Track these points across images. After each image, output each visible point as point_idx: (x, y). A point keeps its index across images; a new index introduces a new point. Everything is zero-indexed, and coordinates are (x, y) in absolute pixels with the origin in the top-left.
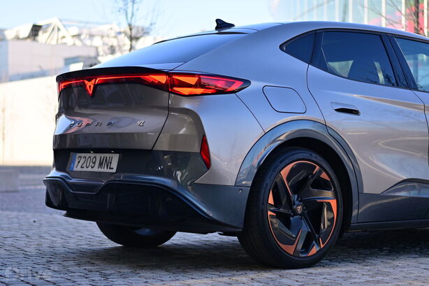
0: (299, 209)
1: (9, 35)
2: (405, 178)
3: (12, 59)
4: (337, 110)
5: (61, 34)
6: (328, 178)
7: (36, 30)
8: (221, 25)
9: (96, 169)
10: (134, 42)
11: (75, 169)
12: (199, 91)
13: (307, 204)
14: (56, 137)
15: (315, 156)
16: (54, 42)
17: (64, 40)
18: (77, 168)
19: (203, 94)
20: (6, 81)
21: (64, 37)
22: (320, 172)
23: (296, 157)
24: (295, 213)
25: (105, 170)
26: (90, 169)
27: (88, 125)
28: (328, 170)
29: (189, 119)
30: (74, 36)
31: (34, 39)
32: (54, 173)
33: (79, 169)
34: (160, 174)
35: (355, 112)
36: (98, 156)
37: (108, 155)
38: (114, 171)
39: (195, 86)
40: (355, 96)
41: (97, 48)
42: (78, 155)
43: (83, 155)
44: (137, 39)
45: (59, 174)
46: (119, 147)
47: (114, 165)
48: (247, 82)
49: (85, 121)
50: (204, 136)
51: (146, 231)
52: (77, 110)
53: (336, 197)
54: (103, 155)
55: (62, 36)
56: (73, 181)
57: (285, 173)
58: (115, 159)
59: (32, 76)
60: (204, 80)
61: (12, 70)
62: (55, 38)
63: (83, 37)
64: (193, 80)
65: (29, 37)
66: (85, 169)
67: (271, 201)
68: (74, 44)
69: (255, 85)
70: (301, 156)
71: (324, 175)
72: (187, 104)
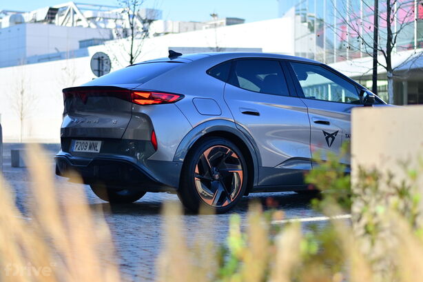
0: (217, 176)
1: (27, 17)
2: (292, 157)
3: (30, 41)
4: (243, 113)
5: (76, 17)
6: (237, 157)
7: (52, 13)
8: (173, 54)
9: (87, 150)
10: (147, 24)
11: (74, 150)
12: (151, 102)
13: (222, 173)
14: (62, 129)
15: (227, 143)
16: (70, 25)
17: (79, 23)
18: (76, 150)
19: (153, 104)
20: (24, 64)
21: (79, 20)
22: (231, 153)
23: (214, 143)
24: (214, 179)
25: (93, 151)
26: (83, 151)
27: (82, 122)
28: (236, 151)
29: (144, 120)
30: (88, 19)
31: (51, 23)
32: (61, 153)
33: (77, 150)
34: (127, 154)
35: (257, 114)
36: (89, 142)
37: (95, 142)
38: (98, 152)
39: (149, 99)
40: (259, 103)
41: (111, 30)
42: (76, 141)
43: (79, 141)
44: (150, 21)
45: (64, 154)
46: (103, 136)
47: (99, 148)
48: (182, 96)
49: (81, 119)
50: (153, 130)
51: (125, 192)
52: (76, 112)
53: (243, 170)
54: (92, 142)
55: (77, 19)
56: (73, 158)
57: (206, 153)
58: (99, 144)
59: (49, 58)
60: (154, 95)
61: (29, 53)
62: (71, 21)
63: (97, 20)
64: (147, 95)
65: (45, 20)
66: (80, 151)
67: (197, 171)
68: (89, 27)
69: (188, 97)
70: (218, 142)
71: (234, 155)
72: (143, 111)
